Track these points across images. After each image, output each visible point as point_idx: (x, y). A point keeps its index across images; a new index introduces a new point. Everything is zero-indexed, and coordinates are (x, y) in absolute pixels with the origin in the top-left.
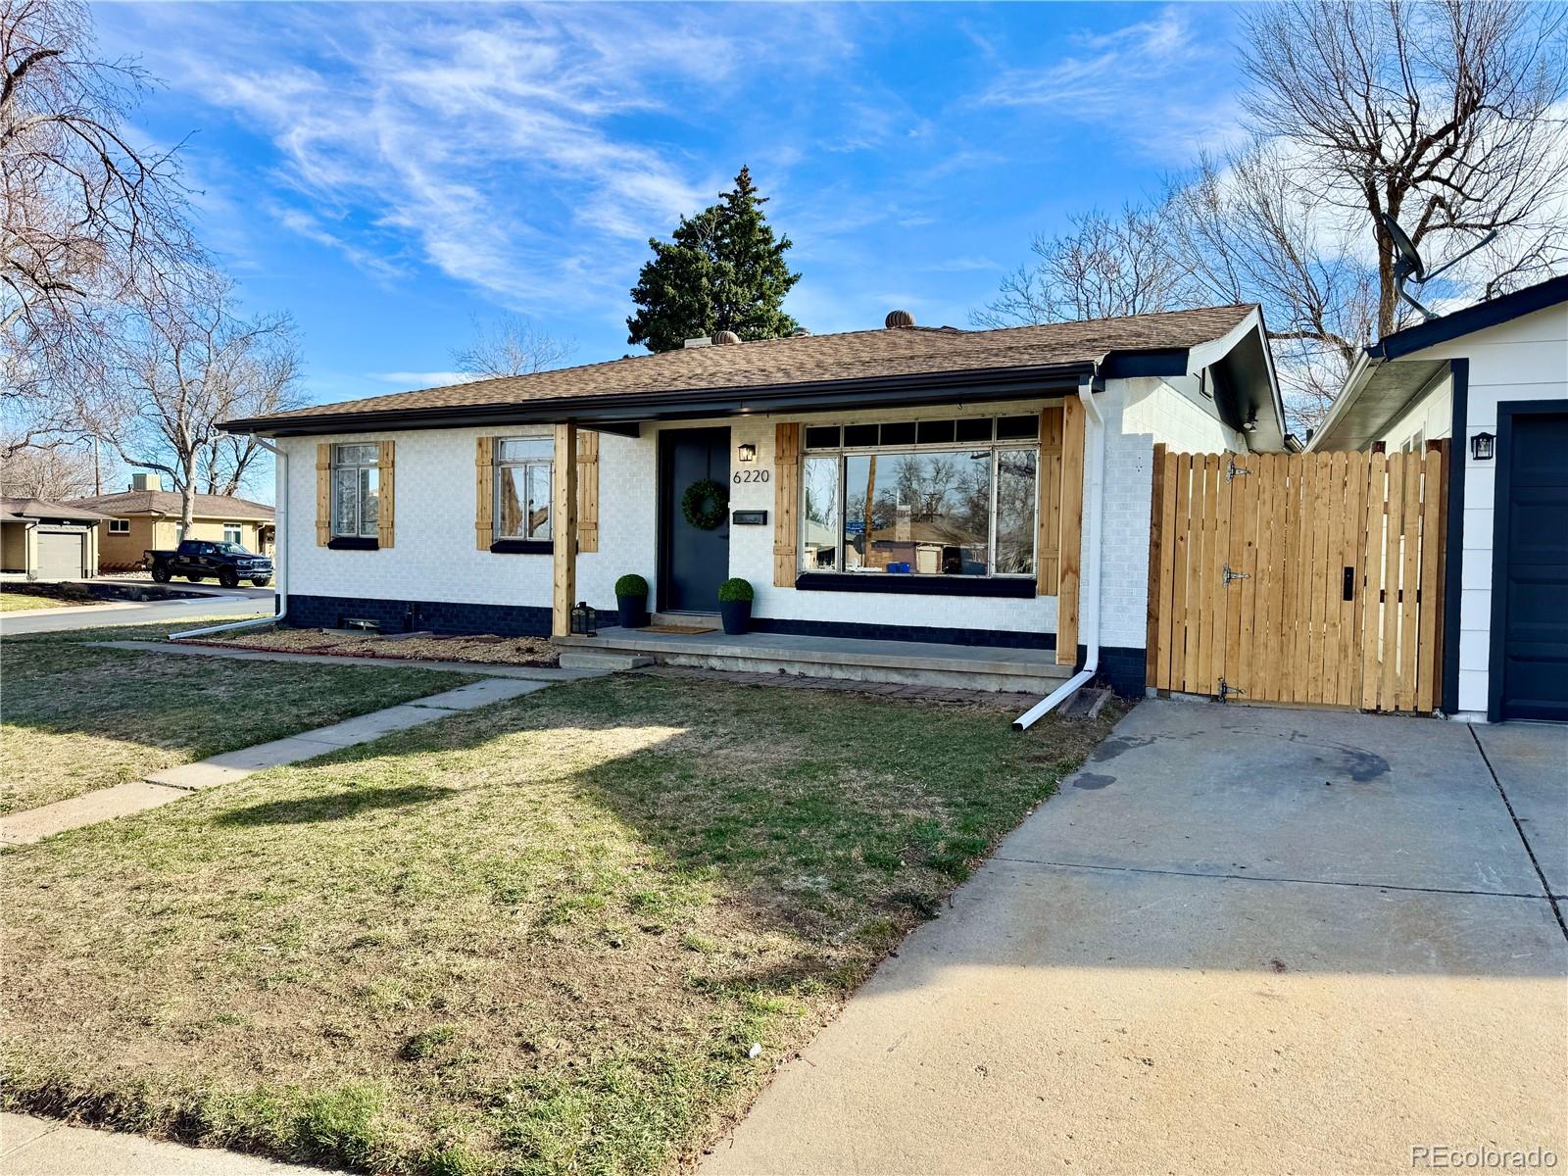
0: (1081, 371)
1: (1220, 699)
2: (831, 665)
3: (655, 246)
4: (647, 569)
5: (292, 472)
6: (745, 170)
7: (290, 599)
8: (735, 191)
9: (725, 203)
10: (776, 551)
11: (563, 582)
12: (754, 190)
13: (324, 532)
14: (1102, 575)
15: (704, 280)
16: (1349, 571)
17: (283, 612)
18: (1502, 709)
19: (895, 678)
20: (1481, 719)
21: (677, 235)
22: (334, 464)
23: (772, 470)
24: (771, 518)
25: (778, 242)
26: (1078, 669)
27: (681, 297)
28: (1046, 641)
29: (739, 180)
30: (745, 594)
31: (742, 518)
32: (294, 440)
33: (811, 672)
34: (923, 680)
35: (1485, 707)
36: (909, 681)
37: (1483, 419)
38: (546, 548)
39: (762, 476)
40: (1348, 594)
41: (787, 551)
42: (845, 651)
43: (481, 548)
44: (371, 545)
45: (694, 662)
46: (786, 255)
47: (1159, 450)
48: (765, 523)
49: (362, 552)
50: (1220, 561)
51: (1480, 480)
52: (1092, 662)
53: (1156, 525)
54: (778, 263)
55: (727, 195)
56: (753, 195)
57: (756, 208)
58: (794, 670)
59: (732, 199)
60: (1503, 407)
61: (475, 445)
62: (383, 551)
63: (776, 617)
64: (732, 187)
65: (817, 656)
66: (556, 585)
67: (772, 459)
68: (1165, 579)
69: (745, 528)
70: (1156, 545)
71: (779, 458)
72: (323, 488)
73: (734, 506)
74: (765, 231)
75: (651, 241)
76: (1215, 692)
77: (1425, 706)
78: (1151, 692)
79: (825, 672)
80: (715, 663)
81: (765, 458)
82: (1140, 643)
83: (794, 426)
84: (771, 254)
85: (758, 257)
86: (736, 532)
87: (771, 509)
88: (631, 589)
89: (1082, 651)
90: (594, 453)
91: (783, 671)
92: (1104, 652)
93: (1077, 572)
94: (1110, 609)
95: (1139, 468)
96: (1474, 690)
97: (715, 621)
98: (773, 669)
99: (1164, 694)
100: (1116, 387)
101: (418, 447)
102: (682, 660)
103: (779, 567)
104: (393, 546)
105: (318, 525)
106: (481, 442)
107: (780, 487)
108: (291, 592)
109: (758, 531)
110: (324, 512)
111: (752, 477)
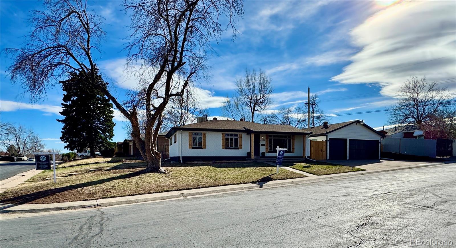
5: (183, 136)
10: (266, 149)
16: (322, 150)
19: (291, 160)
23: (265, 140)
28: (302, 157)
30: (264, 153)
31: (262, 145)
34: (293, 160)
35: (329, 159)
37: (328, 139)
39: (264, 140)
43: (223, 148)
44: (201, 148)
47: (311, 140)
49: (199, 149)
50: (314, 149)
51: (328, 143)
60: (329, 138)
61: (222, 134)
62: (203, 149)
68: (311, 150)
70: (310, 148)
71: (266, 138)
72: (190, 139)
73: (260, 143)
76: (314, 159)
77: (325, 159)
81: (264, 138)
82: (310, 156)
83: (268, 135)
86: (260, 146)
87: (265, 144)
89: (306, 157)
90: (241, 136)
93: (305, 150)
95: (309, 141)
101: (210, 134)
103: (266, 150)
104: (205, 148)
105: (189, 145)
106: (223, 134)
107: (266, 142)
108: (182, 156)
109: (264, 146)
110: (190, 143)
111: (263, 141)
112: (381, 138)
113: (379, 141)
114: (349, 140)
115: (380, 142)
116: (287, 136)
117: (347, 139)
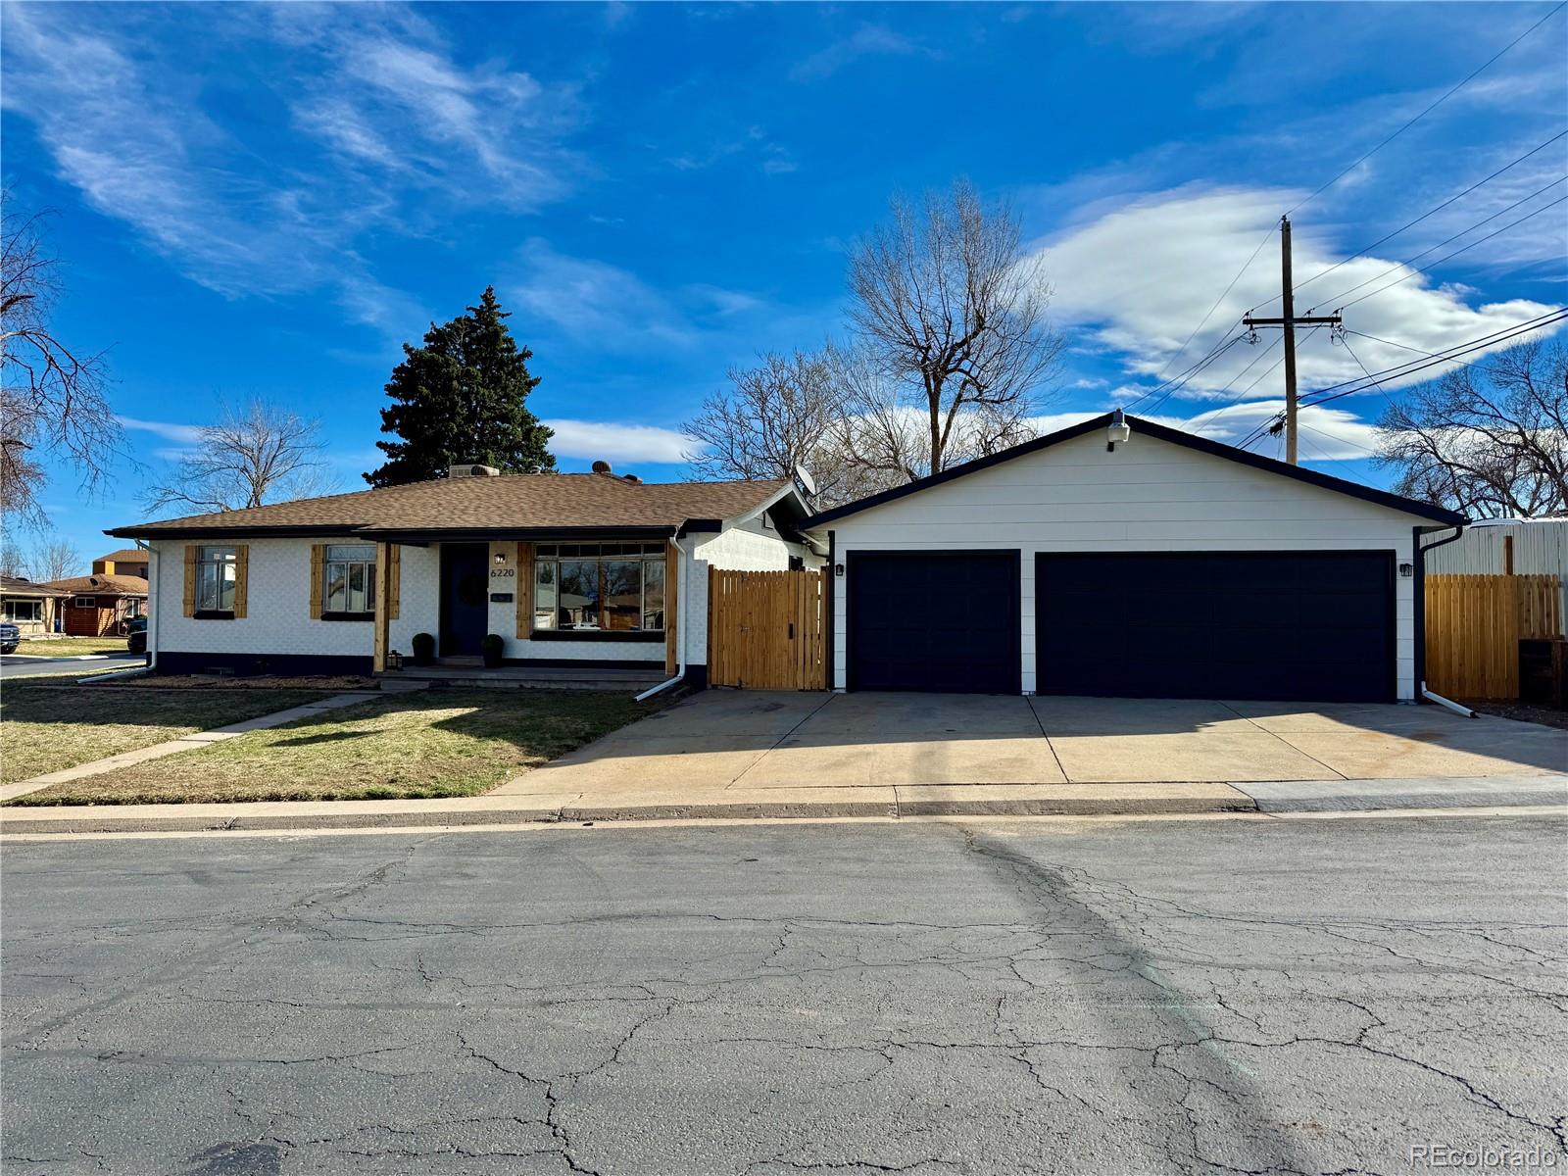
0: (670, 530)
1: (738, 688)
2: (549, 681)
3: (408, 350)
4: (433, 628)
5: (163, 565)
6: (490, 290)
7: (160, 655)
8: (481, 307)
9: (473, 315)
10: (518, 617)
11: (381, 639)
12: (498, 306)
13: (190, 608)
14: (686, 629)
15: (455, 383)
16: (791, 626)
17: (153, 665)
18: (852, 686)
20: (843, 691)
21: (428, 338)
22: (198, 561)
23: (515, 569)
24: (515, 598)
25: (520, 352)
26: (676, 676)
27: (434, 396)
28: (660, 665)
29: (485, 298)
30: (498, 642)
31: (496, 598)
32: (165, 543)
33: (539, 686)
35: (844, 686)
36: (592, 688)
37: (841, 558)
38: (369, 617)
39: (509, 573)
40: (791, 637)
41: (526, 617)
42: (556, 674)
43: (314, 617)
44: (229, 616)
45: (468, 683)
46: (527, 363)
47: (711, 567)
48: (511, 601)
49: (220, 621)
50: (738, 621)
51: (841, 584)
52: (682, 672)
53: (710, 604)
54: (520, 369)
55: (474, 309)
56: (497, 310)
57: (499, 321)
58: (528, 685)
59: (479, 312)
60: (849, 553)
61: (310, 549)
62: (238, 620)
63: (518, 657)
64: (479, 303)
65: (542, 676)
66: (377, 640)
67: (515, 563)
68: (715, 630)
69: (497, 604)
70: (710, 614)
71: (519, 563)
72: (190, 577)
73: (491, 591)
74: (509, 341)
75: (405, 346)
76: (737, 685)
77: (822, 687)
78: (709, 686)
79: (546, 685)
80: (480, 683)
81: (512, 564)
82: (703, 662)
83: (531, 545)
84: (513, 361)
85: (501, 364)
86: (492, 607)
87: (514, 592)
88: (422, 642)
89: (678, 667)
90: (397, 556)
91: (521, 686)
92: (688, 667)
93: (675, 628)
94: (690, 645)
95: (702, 576)
96: (840, 680)
97: (479, 661)
98: (516, 685)
99: (715, 687)
100: (691, 537)
101: (266, 550)
102: (460, 683)
103: (520, 627)
104: (246, 617)
105: (185, 602)
106: (314, 548)
107: (520, 580)
108: (162, 649)
109: (506, 605)
110: (189, 593)
111: (503, 574)
112: (1417, 532)
113: (1392, 554)
114: (1040, 558)
115: (1404, 567)
116: (618, 546)
117: (1013, 556)
